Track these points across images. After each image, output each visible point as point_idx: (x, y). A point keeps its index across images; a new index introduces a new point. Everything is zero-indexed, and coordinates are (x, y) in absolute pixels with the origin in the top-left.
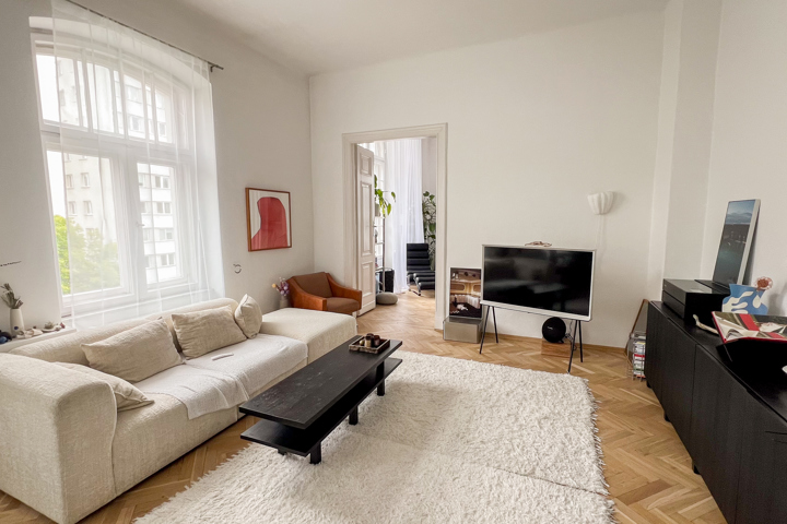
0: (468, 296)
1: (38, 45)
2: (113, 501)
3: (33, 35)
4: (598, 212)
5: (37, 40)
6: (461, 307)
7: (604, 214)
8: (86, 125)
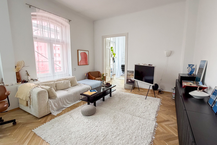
0: (131, 78)
1: (33, 18)
2: (47, 115)
3: (32, 16)
4: (166, 56)
5: (32, 17)
6: (129, 81)
7: (168, 56)
8: (42, 36)
